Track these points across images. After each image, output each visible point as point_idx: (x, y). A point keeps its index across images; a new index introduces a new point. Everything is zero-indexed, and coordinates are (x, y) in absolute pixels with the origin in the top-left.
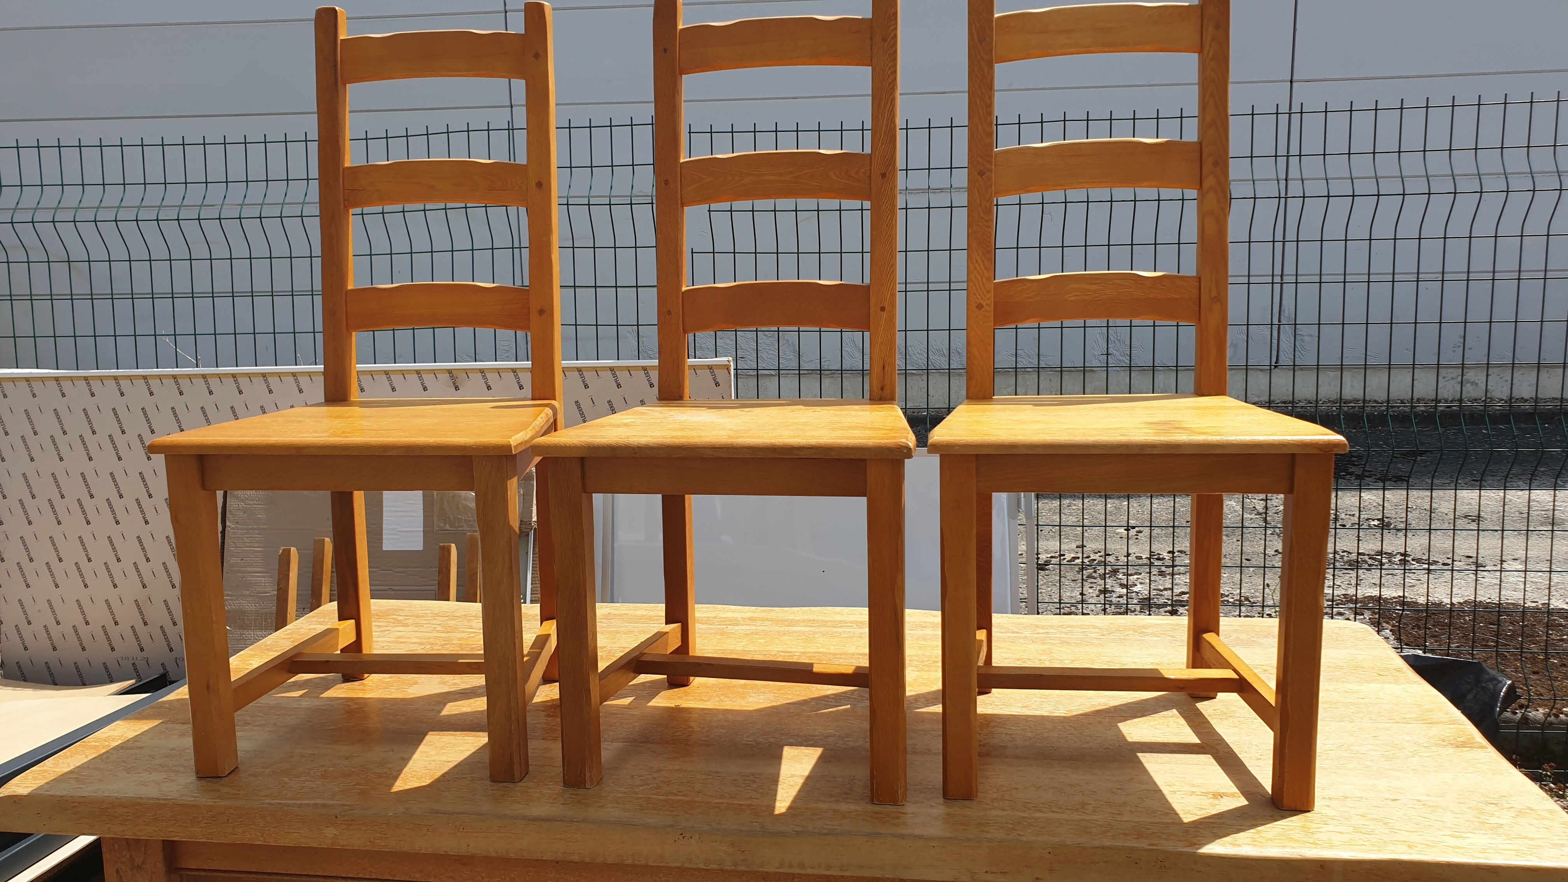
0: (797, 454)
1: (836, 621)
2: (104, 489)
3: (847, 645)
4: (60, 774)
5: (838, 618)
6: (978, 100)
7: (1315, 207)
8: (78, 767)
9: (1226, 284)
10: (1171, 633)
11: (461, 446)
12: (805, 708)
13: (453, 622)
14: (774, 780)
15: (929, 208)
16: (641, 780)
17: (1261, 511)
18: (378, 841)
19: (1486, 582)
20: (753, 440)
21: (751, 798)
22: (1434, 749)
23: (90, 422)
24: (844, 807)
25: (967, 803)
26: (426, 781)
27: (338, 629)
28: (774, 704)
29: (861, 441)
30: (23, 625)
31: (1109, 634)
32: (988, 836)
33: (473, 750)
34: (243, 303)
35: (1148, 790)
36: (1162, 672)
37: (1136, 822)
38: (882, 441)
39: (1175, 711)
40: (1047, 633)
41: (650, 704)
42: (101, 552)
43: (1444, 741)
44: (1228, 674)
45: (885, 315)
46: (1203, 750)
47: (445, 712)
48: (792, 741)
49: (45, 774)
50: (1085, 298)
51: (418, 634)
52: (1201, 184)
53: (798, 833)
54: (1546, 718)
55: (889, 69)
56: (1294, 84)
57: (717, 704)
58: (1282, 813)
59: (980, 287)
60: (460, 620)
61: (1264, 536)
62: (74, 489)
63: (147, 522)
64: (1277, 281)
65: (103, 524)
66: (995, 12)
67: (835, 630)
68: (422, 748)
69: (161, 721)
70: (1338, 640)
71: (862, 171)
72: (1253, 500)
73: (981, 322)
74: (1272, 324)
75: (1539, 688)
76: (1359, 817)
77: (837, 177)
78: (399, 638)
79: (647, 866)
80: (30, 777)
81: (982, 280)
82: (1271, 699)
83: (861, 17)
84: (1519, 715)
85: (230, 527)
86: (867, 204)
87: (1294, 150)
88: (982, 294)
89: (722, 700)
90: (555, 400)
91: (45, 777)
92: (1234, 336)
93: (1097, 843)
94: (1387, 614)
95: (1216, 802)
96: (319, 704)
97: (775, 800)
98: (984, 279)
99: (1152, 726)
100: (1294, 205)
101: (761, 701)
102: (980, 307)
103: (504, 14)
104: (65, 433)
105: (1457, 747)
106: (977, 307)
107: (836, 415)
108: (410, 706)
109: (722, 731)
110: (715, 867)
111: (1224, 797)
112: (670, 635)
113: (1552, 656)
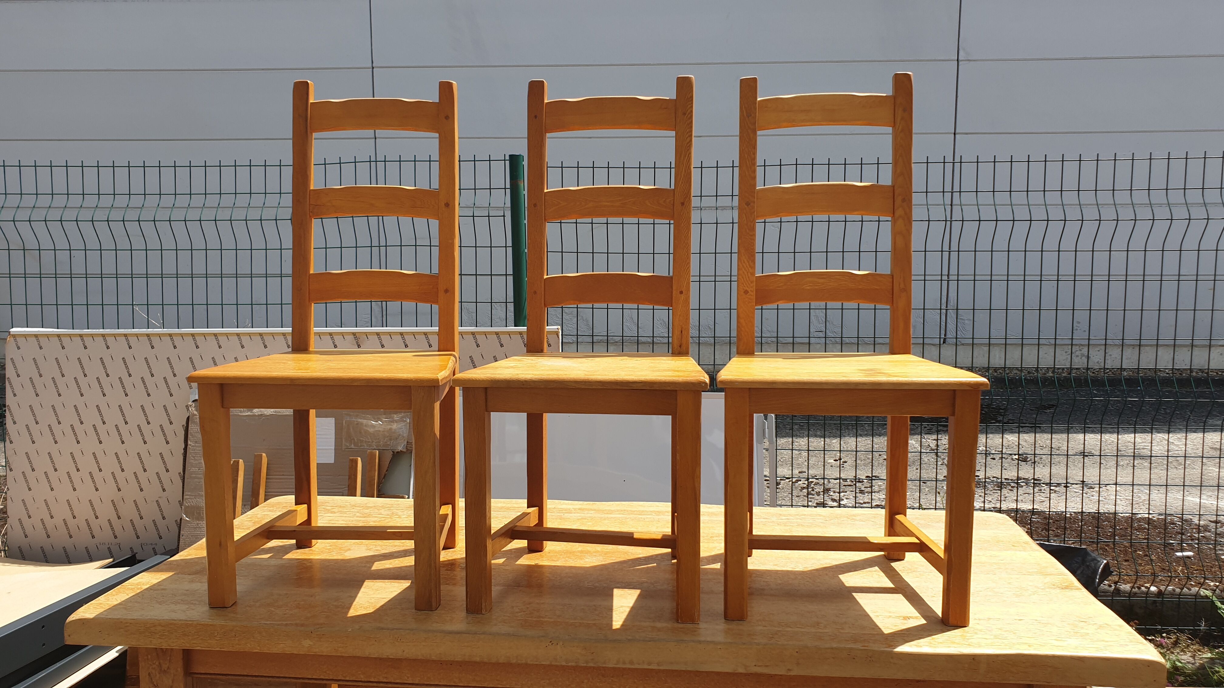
0: (631, 387)
1: (640, 511)
2: (91, 417)
3: (650, 526)
4: (113, 605)
5: (641, 509)
6: (746, 156)
7: (970, 228)
8: (123, 601)
9: (911, 280)
10: (873, 520)
11: (405, 379)
12: (625, 565)
13: (366, 510)
14: (610, 609)
15: (701, 223)
16: (519, 609)
17: (934, 447)
18: (340, 649)
19: (1094, 499)
20: (602, 377)
21: (595, 619)
22: (1047, 590)
23: (82, 368)
24: (659, 625)
25: (741, 622)
26: (371, 610)
27: (297, 510)
28: (603, 563)
29: (674, 378)
30: (25, 519)
31: (830, 520)
32: (756, 641)
33: (399, 591)
34: (200, 282)
35: (860, 615)
36: (869, 538)
37: (853, 634)
38: (688, 379)
39: (877, 568)
40: (788, 519)
41: (517, 563)
42: (87, 464)
43: (1054, 585)
44: (913, 540)
45: (683, 297)
46: (896, 591)
47: (374, 568)
48: (618, 585)
49: (101, 605)
50: (816, 287)
51: (343, 518)
52: (894, 214)
53: (629, 640)
54: (1132, 589)
55: (687, 133)
56: (957, 136)
57: (564, 563)
58: (949, 628)
59: (746, 279)
60: (371, 509)
61: (936, 466)
62: (68, 417)
63: (123, 442)
64: (945, 278)
65: (89, 443)
66: (758, 97)
67: (640, 516)
68: (363, 590)
69: (173, 573)
70: (986, 524)
71: (668, 201)
72: (928, 440)
73: (747, 303)
74: (941, 309)
75: (1129, 571)
76: (998, 630)
77: (651, 204)
78: (330, 520)
79: (526, 664)
80: (92, 607)
81: (748, 275)
82: (941, 554)
83: (668, 98)
84: (1113, 587)
85: (190, 445)
86: (672, 222)
87: (956, 188)
88: (747, 284)
89: (567, 560)
90: (454, 351)
91: (102, 608)
92: (915, 317)
93: (828, 646)
94: (1024, 521)
95: (906, 622)
96: (284, 562)
97: (612, 621)
98: (749, 274)
99: (861, 577)
100: (957, 226)
101: (594, 561)
102: (746, 292)
103: (371, 69)
104: (63, 376)
105: (1062, 589)
106: (744, 292)
107: (652, 363)
108: (348, 564)
109: (569, 579)
110: (573, 664)
111: (911, 619)
112: (532, 515)
113: (1139, 550)
